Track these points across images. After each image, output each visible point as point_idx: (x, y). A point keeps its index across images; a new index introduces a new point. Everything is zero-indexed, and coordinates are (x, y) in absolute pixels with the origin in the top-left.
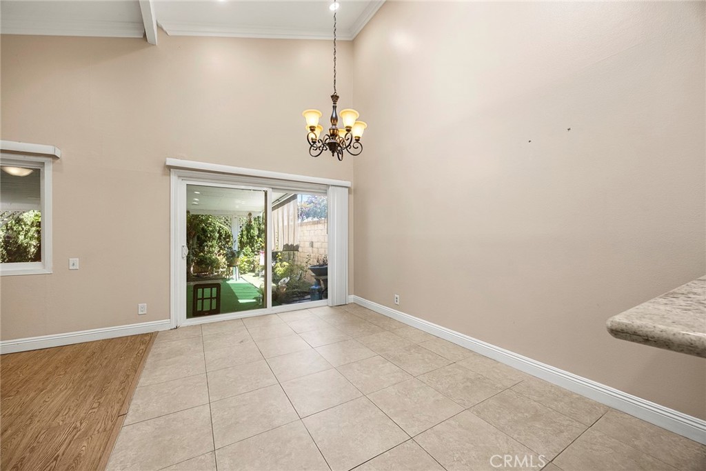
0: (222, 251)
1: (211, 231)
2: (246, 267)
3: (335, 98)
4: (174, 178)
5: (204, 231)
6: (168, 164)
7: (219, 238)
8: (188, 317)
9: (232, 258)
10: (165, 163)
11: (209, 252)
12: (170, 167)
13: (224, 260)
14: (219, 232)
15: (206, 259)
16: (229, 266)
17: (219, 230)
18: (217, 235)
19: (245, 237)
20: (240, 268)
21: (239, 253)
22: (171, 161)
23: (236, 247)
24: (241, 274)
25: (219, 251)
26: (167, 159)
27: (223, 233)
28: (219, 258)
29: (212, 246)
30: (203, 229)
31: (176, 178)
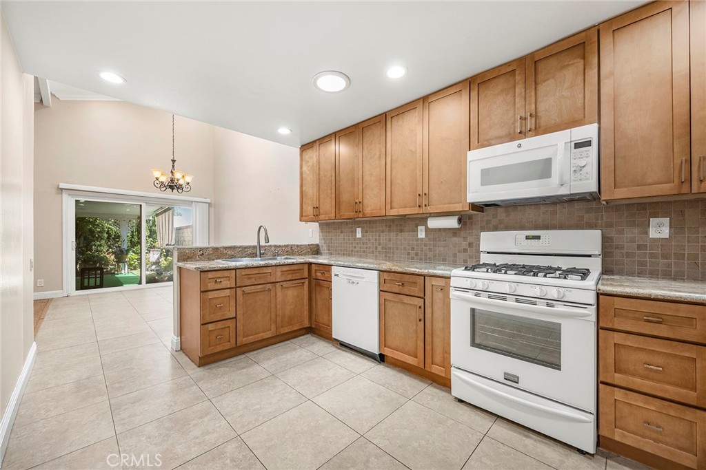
0: (110, 250)
1: (99, 232)
2: (136, 263)
3: (173, 161)
4: (65, 196)
5: (91, 232)
6: (60, 187)
7: (108, 238)
8: (77, 289)
9: (120, 256)
10: (58, 186)
11: (97, 251)
12: (62, 189)
13: (113, 257)
14: (108, 233)
15: (94, 257)
16: (118, 262)
17: (108, 231)
18: (106, 235)
19: (136, 238)
20: (131, 265)
21: (128, 251)
22: (62, 185)
23: (125, 246)
24: (131, 269)
25: (108, 250)
26: (60, 184)
27: (113, 234)
28: (107, 256)
29: (100, 245)
30: (90, 230)
31: (67, 196)
